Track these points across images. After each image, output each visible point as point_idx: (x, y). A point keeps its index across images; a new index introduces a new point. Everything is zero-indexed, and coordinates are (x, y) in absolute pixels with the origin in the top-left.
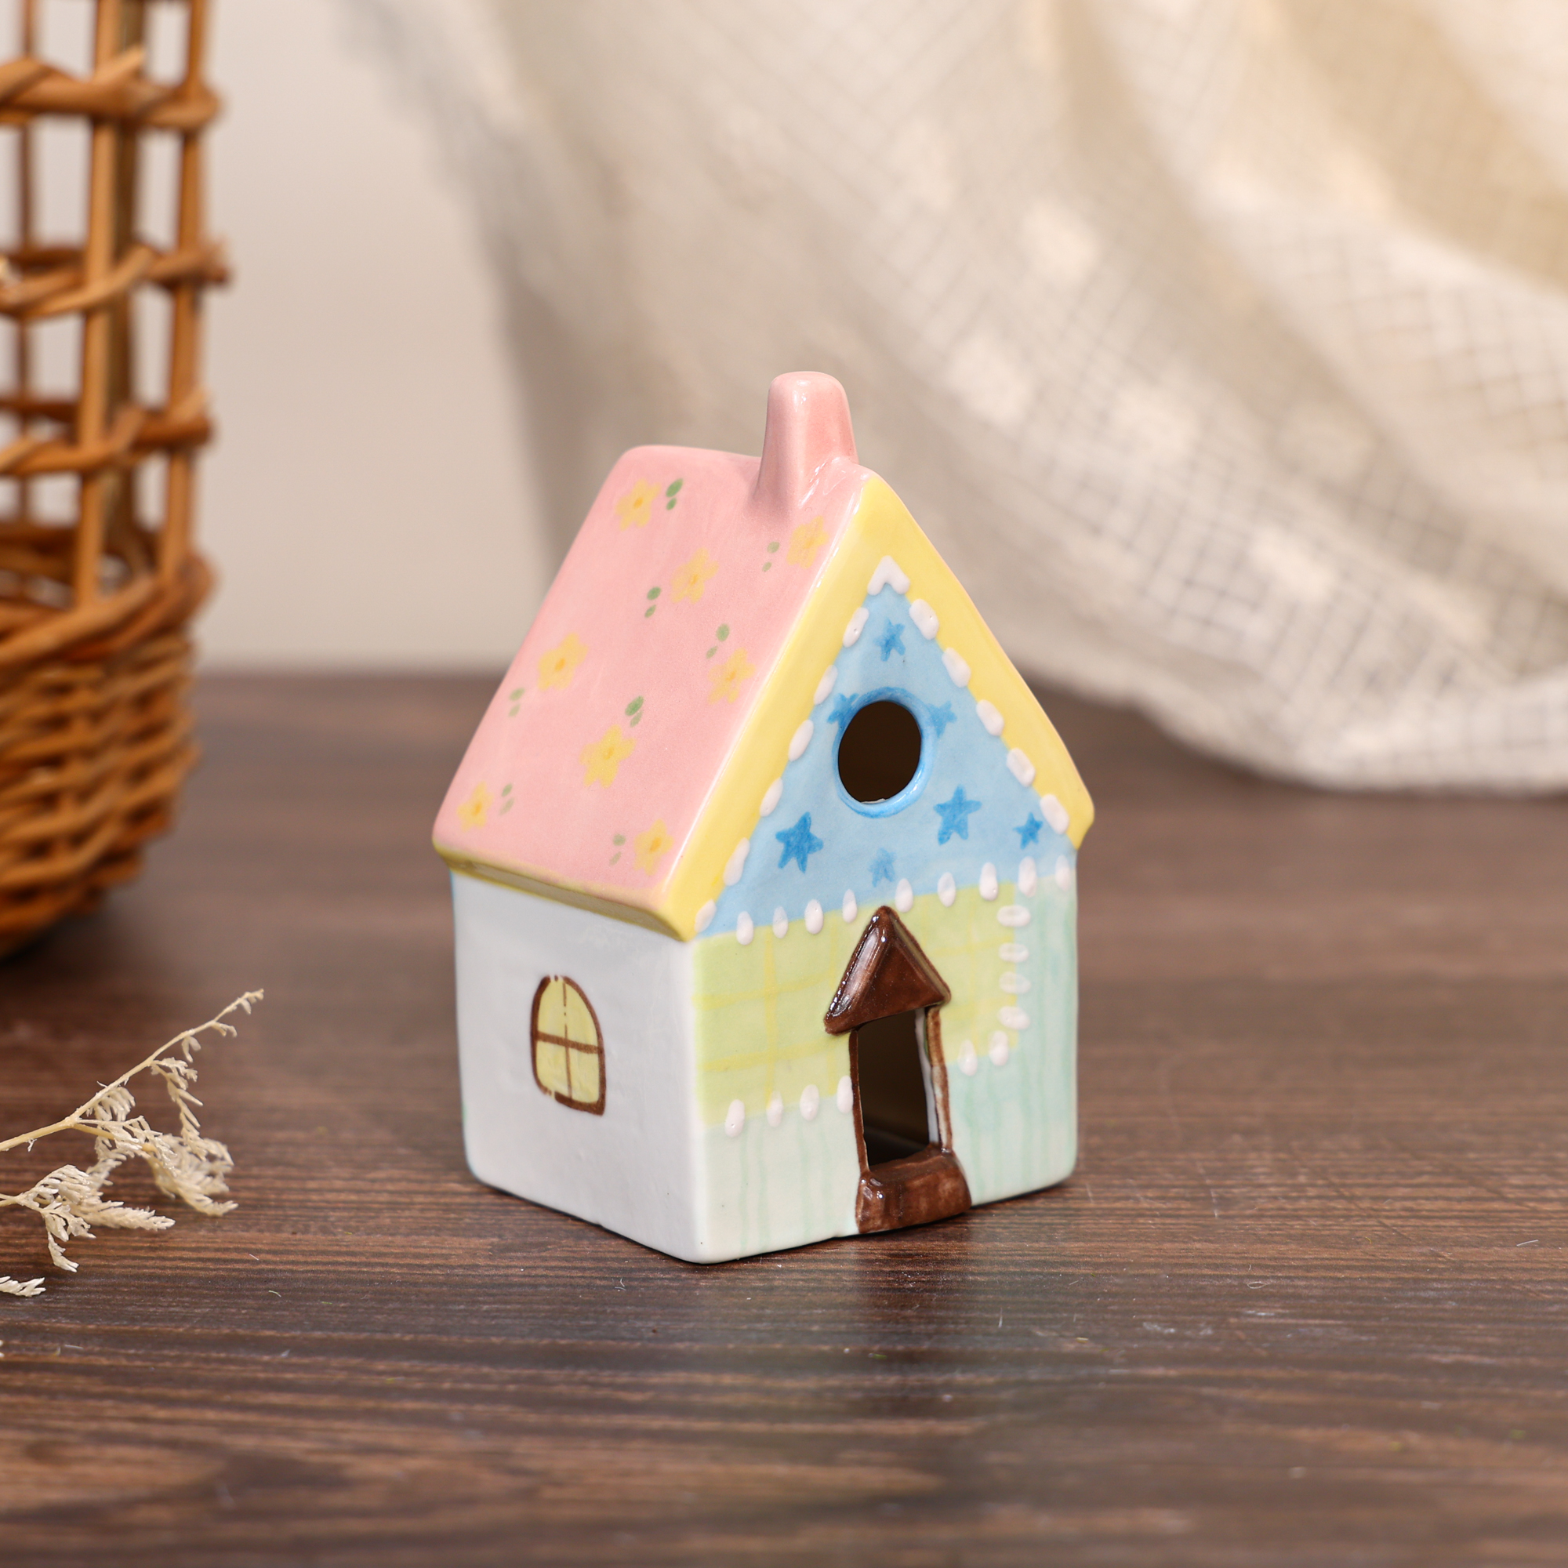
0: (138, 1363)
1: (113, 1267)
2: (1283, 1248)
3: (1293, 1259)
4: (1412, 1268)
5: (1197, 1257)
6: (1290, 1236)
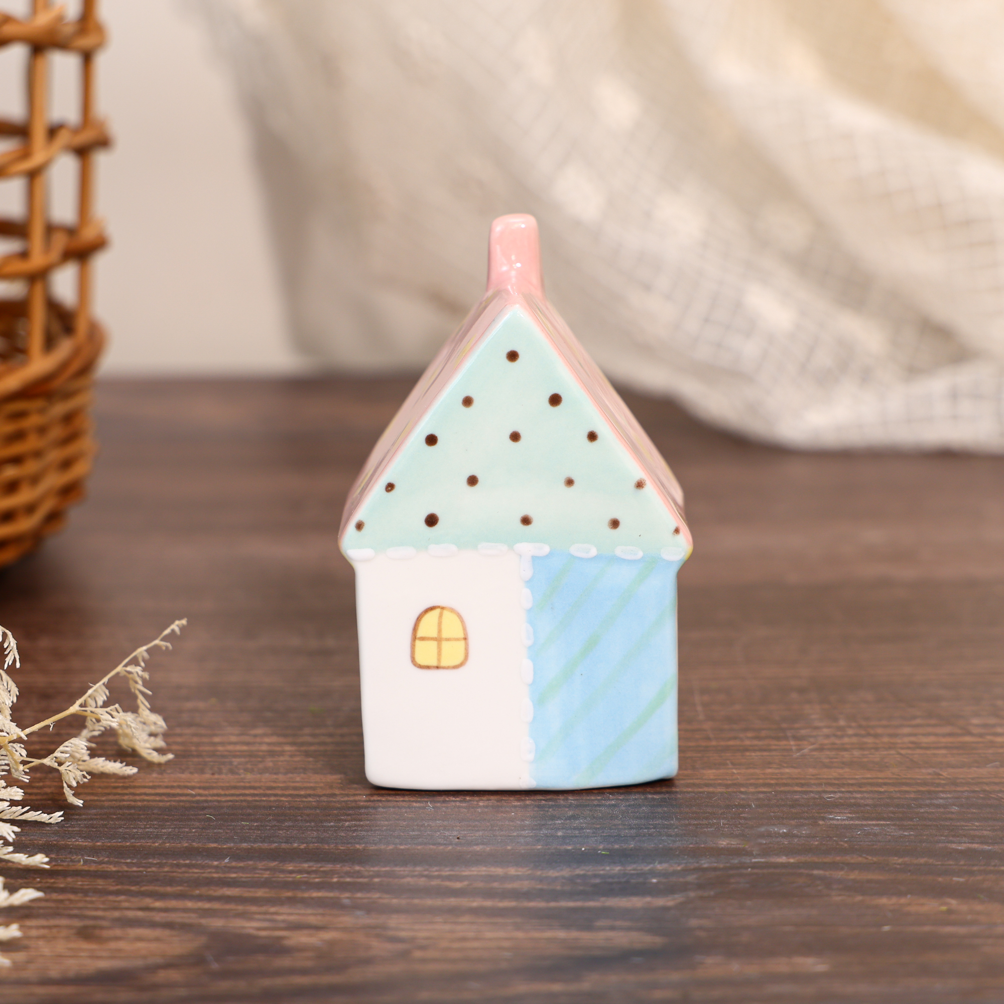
5: (789, 778)
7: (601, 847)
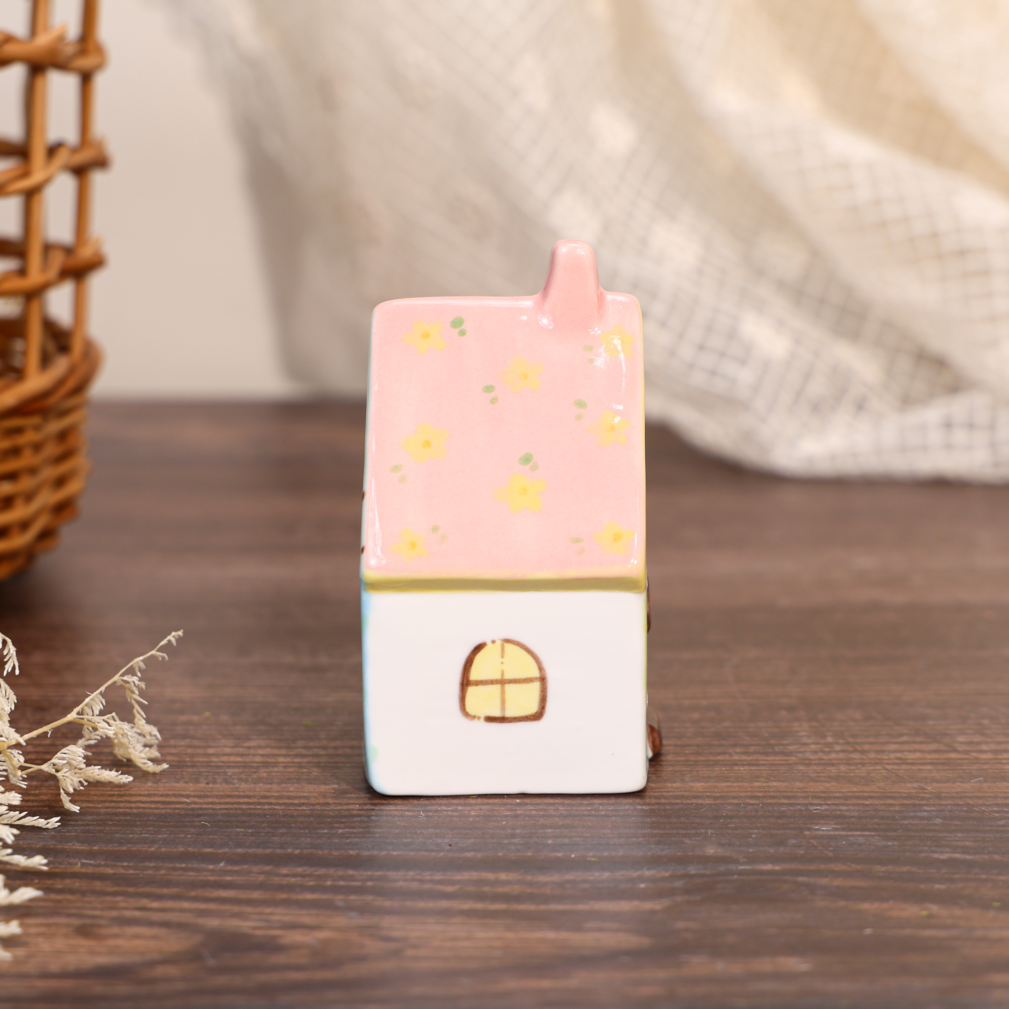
0: (131, 872)
1: (100, 808)
2: (828, 785)
3: (836, 792)
4: (909, 797)
5: (776, 791)
6: (830, 777)
7: (591, 854)
